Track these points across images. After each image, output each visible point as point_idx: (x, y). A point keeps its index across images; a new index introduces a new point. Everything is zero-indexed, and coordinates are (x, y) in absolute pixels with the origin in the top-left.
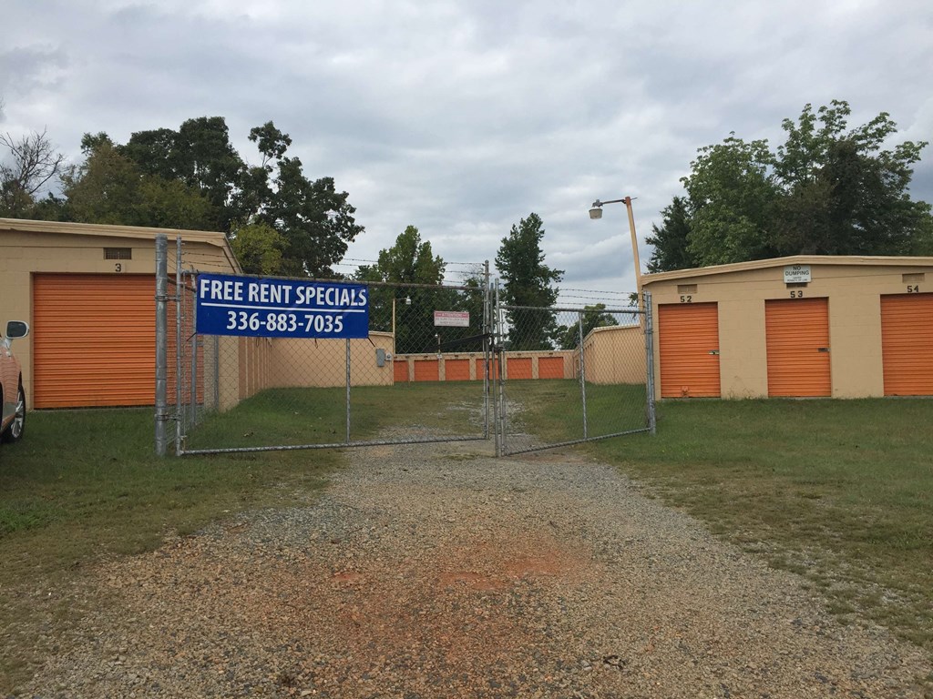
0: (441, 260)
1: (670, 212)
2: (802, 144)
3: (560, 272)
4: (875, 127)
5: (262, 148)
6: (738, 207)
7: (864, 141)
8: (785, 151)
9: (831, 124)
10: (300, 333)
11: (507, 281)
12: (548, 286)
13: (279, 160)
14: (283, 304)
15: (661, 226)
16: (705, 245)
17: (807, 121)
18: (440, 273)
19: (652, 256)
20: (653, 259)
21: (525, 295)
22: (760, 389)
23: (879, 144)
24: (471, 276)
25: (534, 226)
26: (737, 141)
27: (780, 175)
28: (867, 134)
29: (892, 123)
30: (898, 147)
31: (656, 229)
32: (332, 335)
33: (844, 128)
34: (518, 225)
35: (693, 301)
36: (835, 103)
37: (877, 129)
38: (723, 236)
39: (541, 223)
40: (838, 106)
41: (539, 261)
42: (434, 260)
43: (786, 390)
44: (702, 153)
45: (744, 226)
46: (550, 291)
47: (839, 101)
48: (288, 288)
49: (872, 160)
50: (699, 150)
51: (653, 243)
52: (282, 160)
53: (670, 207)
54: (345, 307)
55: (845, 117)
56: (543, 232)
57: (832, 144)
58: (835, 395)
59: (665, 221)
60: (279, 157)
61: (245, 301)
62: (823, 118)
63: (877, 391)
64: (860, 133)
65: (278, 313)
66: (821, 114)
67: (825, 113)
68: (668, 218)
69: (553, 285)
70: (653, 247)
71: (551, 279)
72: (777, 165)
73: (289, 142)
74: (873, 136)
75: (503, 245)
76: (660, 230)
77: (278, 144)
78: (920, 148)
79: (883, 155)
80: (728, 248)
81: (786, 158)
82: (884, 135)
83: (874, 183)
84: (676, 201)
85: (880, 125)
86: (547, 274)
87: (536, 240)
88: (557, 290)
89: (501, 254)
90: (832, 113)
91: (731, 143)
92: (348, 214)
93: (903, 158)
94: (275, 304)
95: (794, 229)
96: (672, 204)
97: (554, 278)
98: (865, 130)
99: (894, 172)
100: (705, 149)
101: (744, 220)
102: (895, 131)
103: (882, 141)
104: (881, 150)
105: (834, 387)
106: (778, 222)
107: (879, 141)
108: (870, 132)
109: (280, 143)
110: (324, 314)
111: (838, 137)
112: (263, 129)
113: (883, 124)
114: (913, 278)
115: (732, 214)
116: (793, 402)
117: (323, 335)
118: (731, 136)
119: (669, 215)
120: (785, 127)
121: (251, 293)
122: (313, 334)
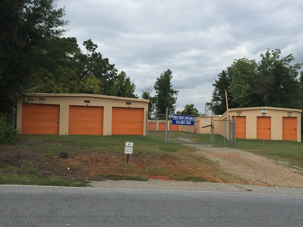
0: (134, 85)
1: (221, 75)
2: (266, 61)
3: (178, 91)
4: (288, 58)
5: (87, 48)
6: (246, 80)
7: (285, 62)
8: (261, 64)
9: (275, 56)
10: (185, 124)
11: (158, 94)
12: (173, 96)
13: (93, 53)
14: (183, 120)
15: (218, 80)
16: (235, 91)
17: (268, 54)
18: (133, 89)
19: (214, 90)
20: (215, 91)
21: (165, 100)
22: (255, 137)
23: (289, 63)
24: (145, 91)
25: (169, 74)
26: (246, 59)
27: (259, 70)
28: (286, 60)
29: (293, 57)
30: (295, 65)
31: (216, 81)
32: (189, 125)
33: (279, 57)
34: (163, 73)
35: (240, 116)
36: (277, 50)
37: (289, 59)
38: (241, 89)
39: (171, 73)
40: (277, 51)
41: (170, 87)
42: (131, 84)
43: (261, 138)
44: (235, 61)
45: (248, 87)
46: (174, 98)
47: (278, 49)
48: (184, 117)
49: (287, 68)
50: (234, 60)
51: (215, 85)
52: (94, 53)
53: (221, 73)
54: (191, 120)
55: (279, 54)
56: (172, 76)
57: (276, 62)
58: (272, 139)
59: (219, 78)
60: (93, 52)
61: (178, 119)
62: (273, 54)
63: (281, 139)
64: (284, 60)
65: (182, 121)
66: (272, 53)
67: (273, 52)
68: (220, 78)
69: (174, 96)
70: (215, 87)
71: (174, 94)
72: (258, 67)
73: (97, 47)
74: (287, 61)
75: (157, 80)
76: (217, 81)
77: (93, 47)
78: (301, 65)
79: (290, 67)
80: (242, 93)
81: (261, 65)
82: (291, 61)
83: (287, 76)
84: (223, 72)
85: (290, 58)
86: (173, 92)
87: (169, 79)
88: (176, 98)
89: (156, 84)
90: (276, 53)
91: (244, 60)
92: (115, 72)
93: (296, 68)
94: (182, 119)
95: (263, 89)
96: (222, 72)
97: (175, 93)
98: (285, 59)
99: (293, 73)
100: (236, 60)
101: (248, 85)
102: (294, 60)
103: (290, 62)
104: (290, 65)
105: (271, 137)
106: (258, 86)
107: (289, 62)
108: (287, 59)
109: (94, 47)
110: (188, 121)
111: (277, 60)
112: (87, 42)
113: (291, 57)
114: (290, 113)
115: (244, 82)
116: (262, 140)
117: (188, 125)
118: (244, 57)
119: (220, 76)
120: (261, 56)
121: (179, 118)
122: (187, 125)
